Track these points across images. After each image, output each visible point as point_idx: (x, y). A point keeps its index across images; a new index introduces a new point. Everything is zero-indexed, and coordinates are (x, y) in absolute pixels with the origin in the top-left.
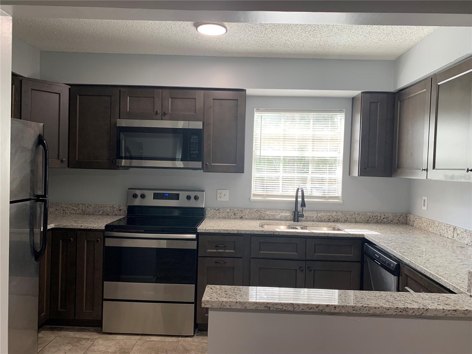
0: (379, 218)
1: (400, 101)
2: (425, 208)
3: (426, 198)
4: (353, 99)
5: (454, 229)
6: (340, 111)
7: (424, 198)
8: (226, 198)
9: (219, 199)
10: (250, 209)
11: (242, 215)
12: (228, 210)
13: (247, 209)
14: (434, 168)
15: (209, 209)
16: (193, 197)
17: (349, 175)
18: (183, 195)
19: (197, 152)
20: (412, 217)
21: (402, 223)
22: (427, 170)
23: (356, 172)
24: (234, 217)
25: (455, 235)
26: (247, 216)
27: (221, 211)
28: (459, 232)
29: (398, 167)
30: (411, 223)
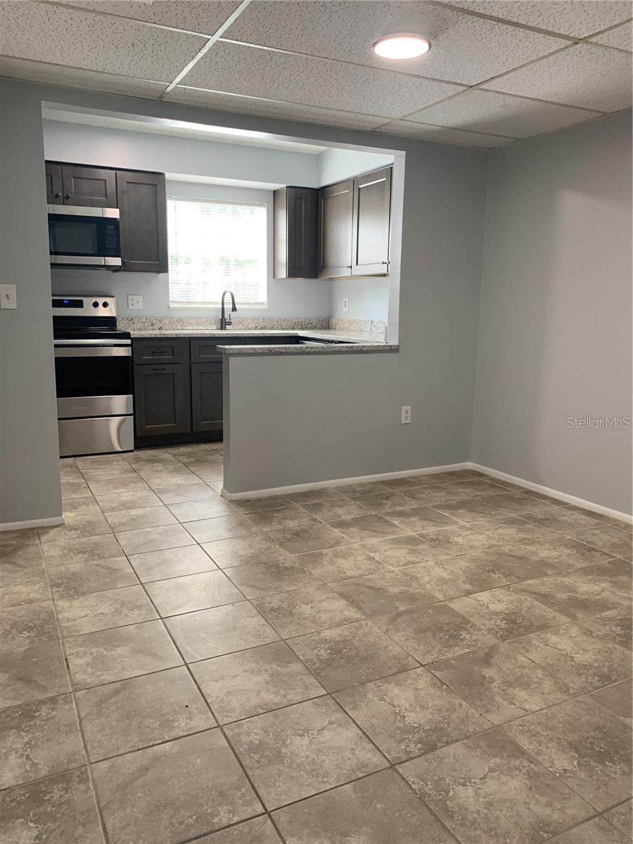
0: (304, 324)
1: (324, 199)
2: (345, 310)
3: (347, 300)
4: (275, 193)
5: (372, 322)
6: (261, 205)
7: (345, 300)
8: (140, 306)
9: (130, 307)
10: (170, 318)
11: (161, 325)
12: (144, 320)
13: (166, 318)
14: (357, 264)
15: (120, 319)
16: (101, 305)
17: (274, 277)
18: (88, 302)
19: (115, 246)
20: (334, 321)
21: (325, 328)
22: (351, 267)
23: (283, 273)
24: (152, 328)
25: (373, 328)
26: (167, 327)
27: (136, 320)
28: (375, 324)
29: (324, 268)
30: (333, 327)
